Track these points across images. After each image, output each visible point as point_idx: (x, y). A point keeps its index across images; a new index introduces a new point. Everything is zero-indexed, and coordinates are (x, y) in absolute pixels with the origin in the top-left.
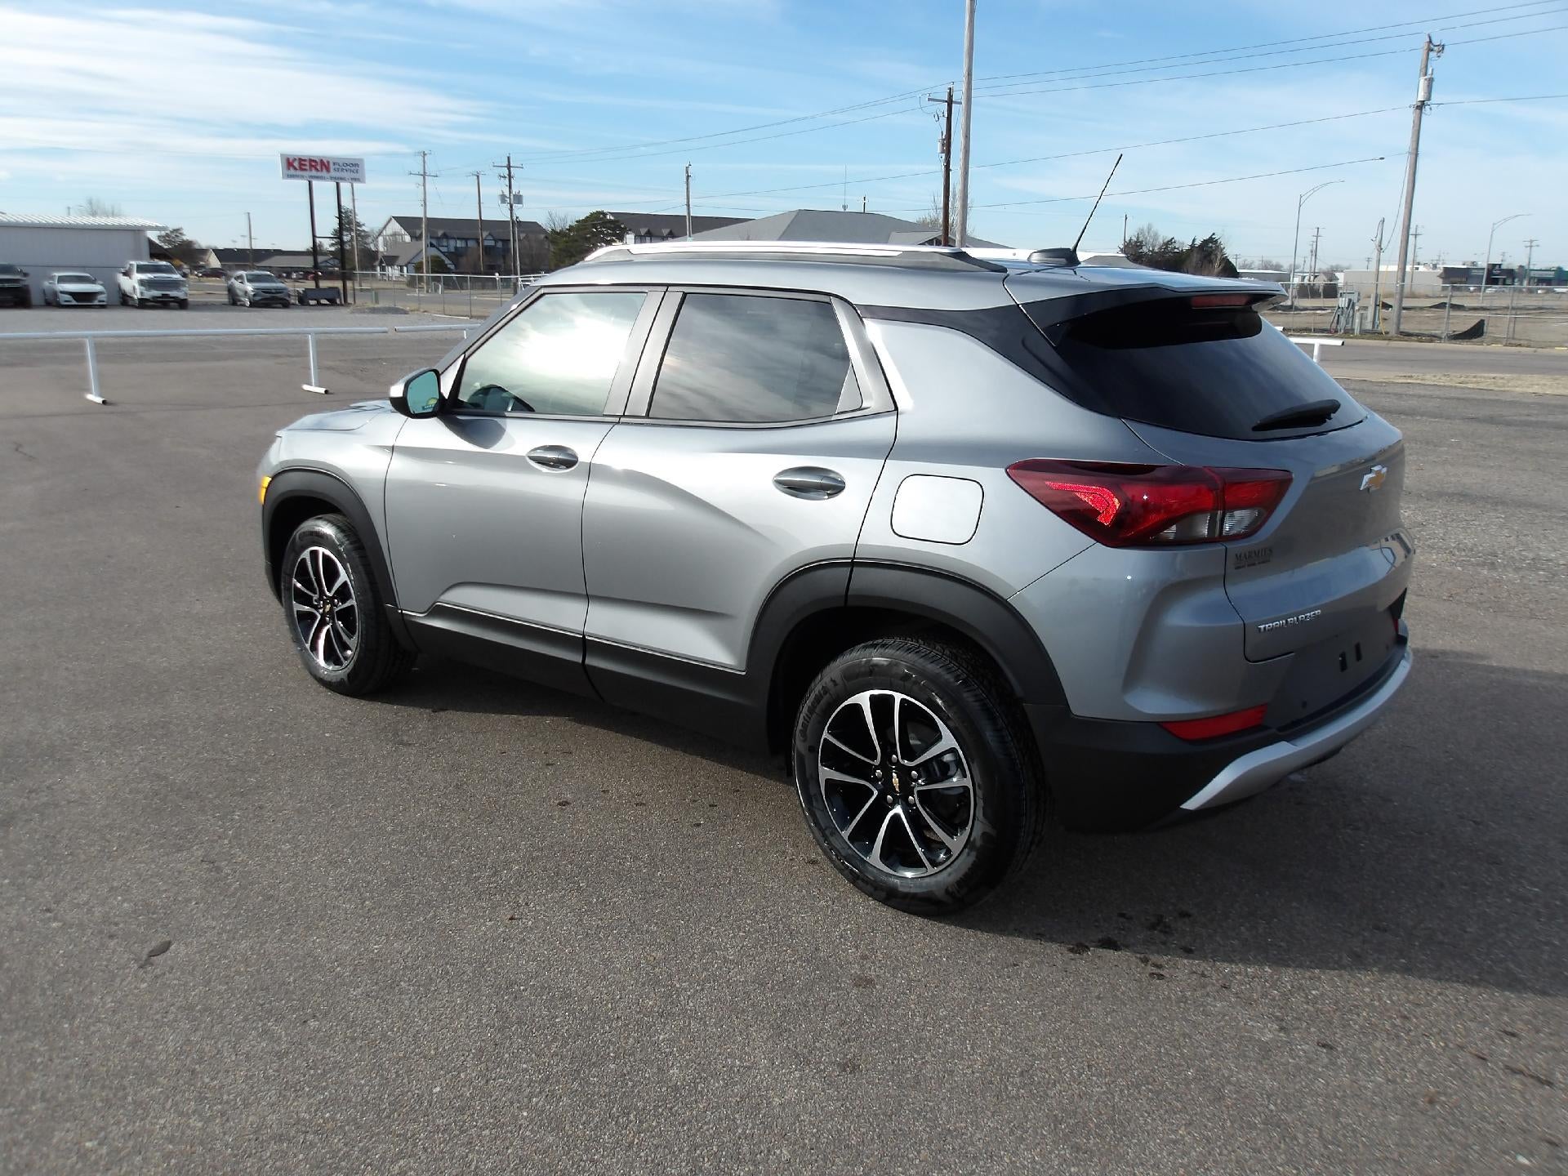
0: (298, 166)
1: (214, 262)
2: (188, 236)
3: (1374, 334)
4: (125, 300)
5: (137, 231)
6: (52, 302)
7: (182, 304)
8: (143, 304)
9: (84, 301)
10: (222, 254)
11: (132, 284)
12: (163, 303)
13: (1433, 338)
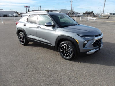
0: (26, 7)
1: (19, 14)
2: (17, 12)
3: (101, 18)
4: (14, 16)
5: (15, 11)
6: (9, 16)
7: (18, 17)
8: (15, 17)
9: (11, 16)
10: (20, 13)
11: (14, 15)
12: (16, 17)
13: (105, 18)
